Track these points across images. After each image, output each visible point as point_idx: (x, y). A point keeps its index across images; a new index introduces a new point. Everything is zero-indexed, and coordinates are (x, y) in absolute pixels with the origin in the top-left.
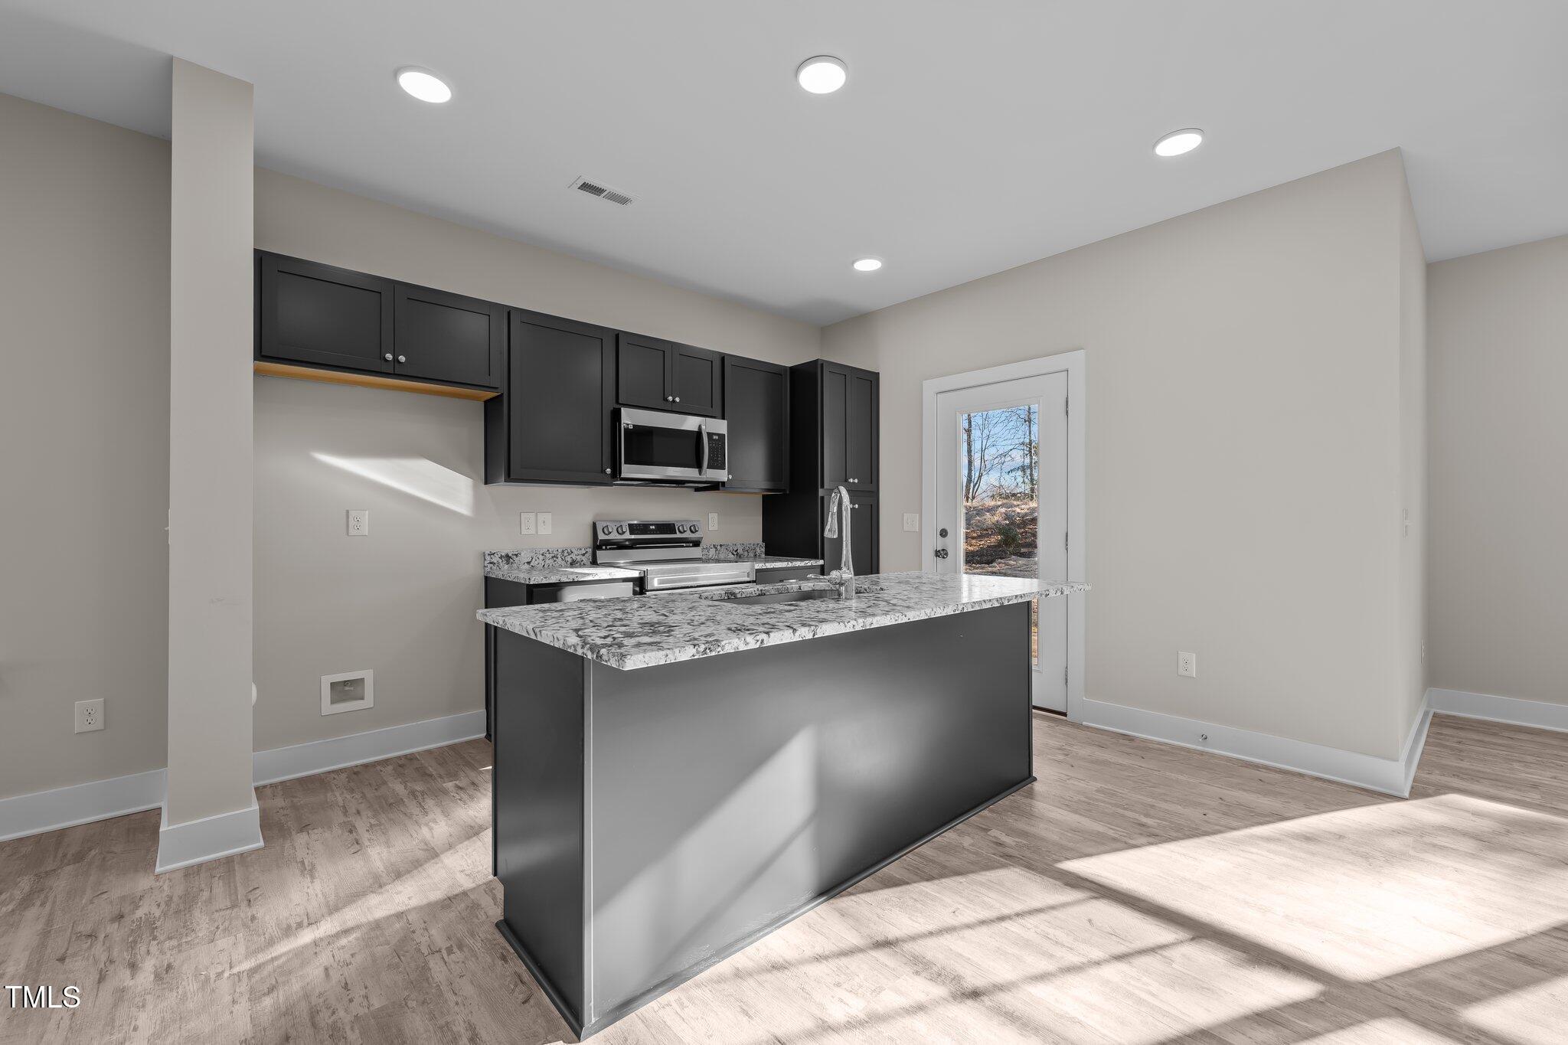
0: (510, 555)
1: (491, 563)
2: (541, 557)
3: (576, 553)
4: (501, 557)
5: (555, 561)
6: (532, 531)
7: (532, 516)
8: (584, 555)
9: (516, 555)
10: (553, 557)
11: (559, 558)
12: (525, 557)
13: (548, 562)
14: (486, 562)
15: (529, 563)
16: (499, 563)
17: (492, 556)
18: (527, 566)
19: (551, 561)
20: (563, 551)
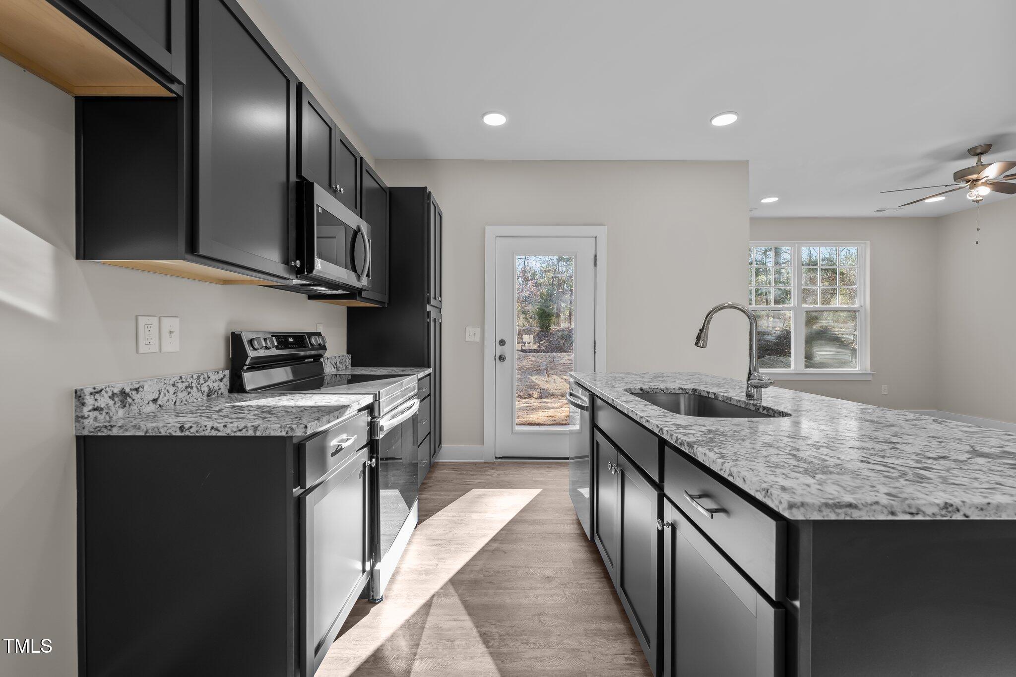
0: (127, 390)
1: (95, 409)
2: (172, 390)
3: (213, 377)
4: (112, 397)
5: (189, 393)
6: (155, 348)
7: (154, 321)
8: (221, 380)
9: (137, 390)
10: (186, 388)
11: (195, 389)
12: (149, 392)
13: (180, 395)
14: (86, 410)
15: (155, 401)
16: (108, 407)
17: (97, 396)
18: (152, 407)
19: (185, 393)
20: (199, 377)
